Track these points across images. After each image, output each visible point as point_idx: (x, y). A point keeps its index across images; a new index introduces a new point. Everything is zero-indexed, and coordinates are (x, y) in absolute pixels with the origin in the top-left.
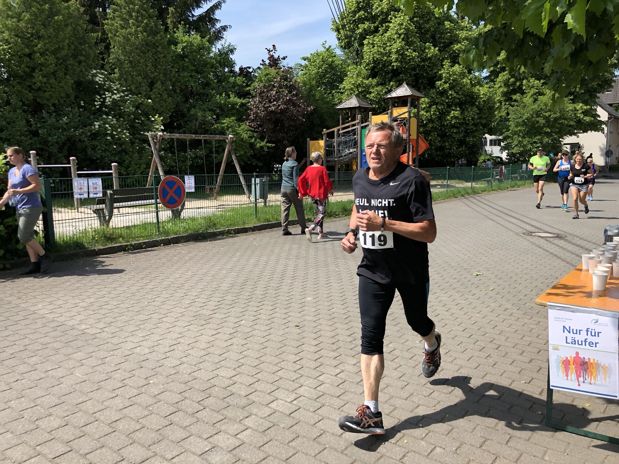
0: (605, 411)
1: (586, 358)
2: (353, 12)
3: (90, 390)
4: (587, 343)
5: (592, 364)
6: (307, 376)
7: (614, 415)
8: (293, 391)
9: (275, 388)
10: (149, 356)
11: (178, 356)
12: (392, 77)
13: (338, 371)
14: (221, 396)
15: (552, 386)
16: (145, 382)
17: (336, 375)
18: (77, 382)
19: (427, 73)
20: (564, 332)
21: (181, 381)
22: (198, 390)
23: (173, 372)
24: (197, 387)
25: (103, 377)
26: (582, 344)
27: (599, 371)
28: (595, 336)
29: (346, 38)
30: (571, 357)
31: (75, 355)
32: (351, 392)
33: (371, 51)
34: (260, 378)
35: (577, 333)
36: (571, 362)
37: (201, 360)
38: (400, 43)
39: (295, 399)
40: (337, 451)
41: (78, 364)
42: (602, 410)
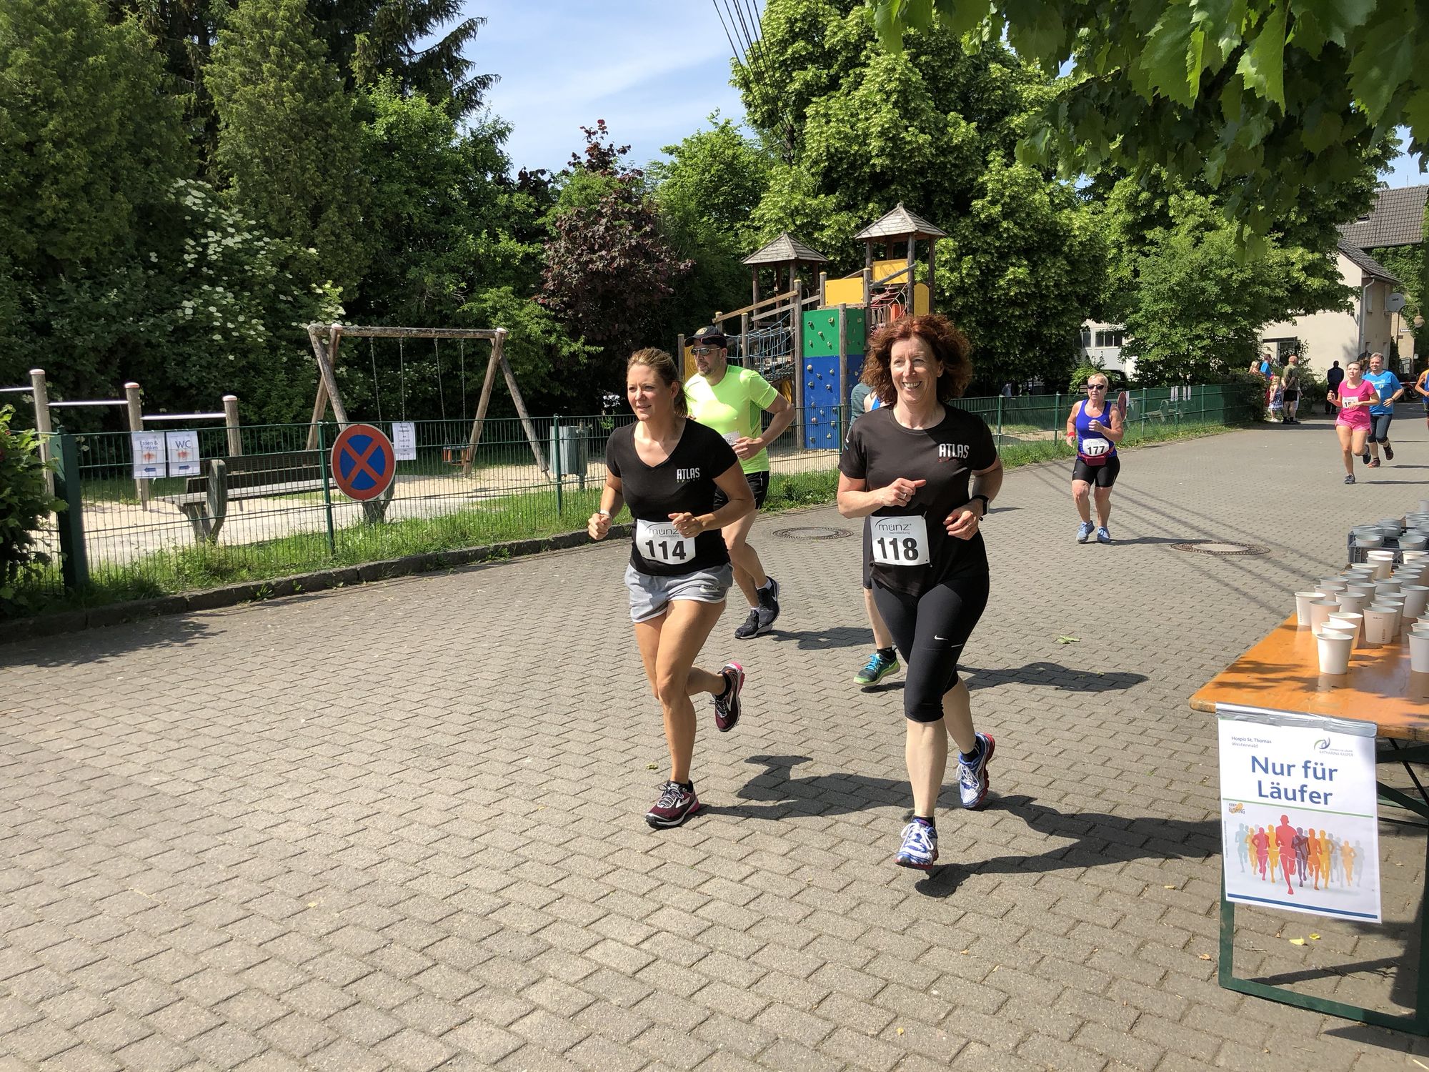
0: (1354, 950)
1: (1306, 828)
2: (781, 41)
3: (167, 928)
4: (1306, 796)
5: (1317, 842)
6: (675, 884)
7: (1374, 958)
8: (641, 919)
9: (601, 912)
10: (308, 845)
11: (376, 842)
12: (870, 193)
13: (746, 870)
14: (475, 935)
15: (1230, 895)
16: (297, 906)
17: (741, 881)
18: (136, 910)
19: (950, 179)
20: (1254, 770)
21: (380, 901)
22: (420, 921)
23: (364, 881)
24: (419, 915)
25: (199, 895)
26: (1294, 799)
27: (1336, 859)
28: (1324, 778)
29: (765, 102)
30: (1271, 827)
31: (132, 846)
32: (776, 919)
33: (822, 133)
34: (566, 891)
35: (1282, 773)
36: (1272, 840)
37: (430, 852)
38: (888, 112)
39: (647, 938)
40: (743, 1058)
41: (139, 867)
42: (1349, 948)
